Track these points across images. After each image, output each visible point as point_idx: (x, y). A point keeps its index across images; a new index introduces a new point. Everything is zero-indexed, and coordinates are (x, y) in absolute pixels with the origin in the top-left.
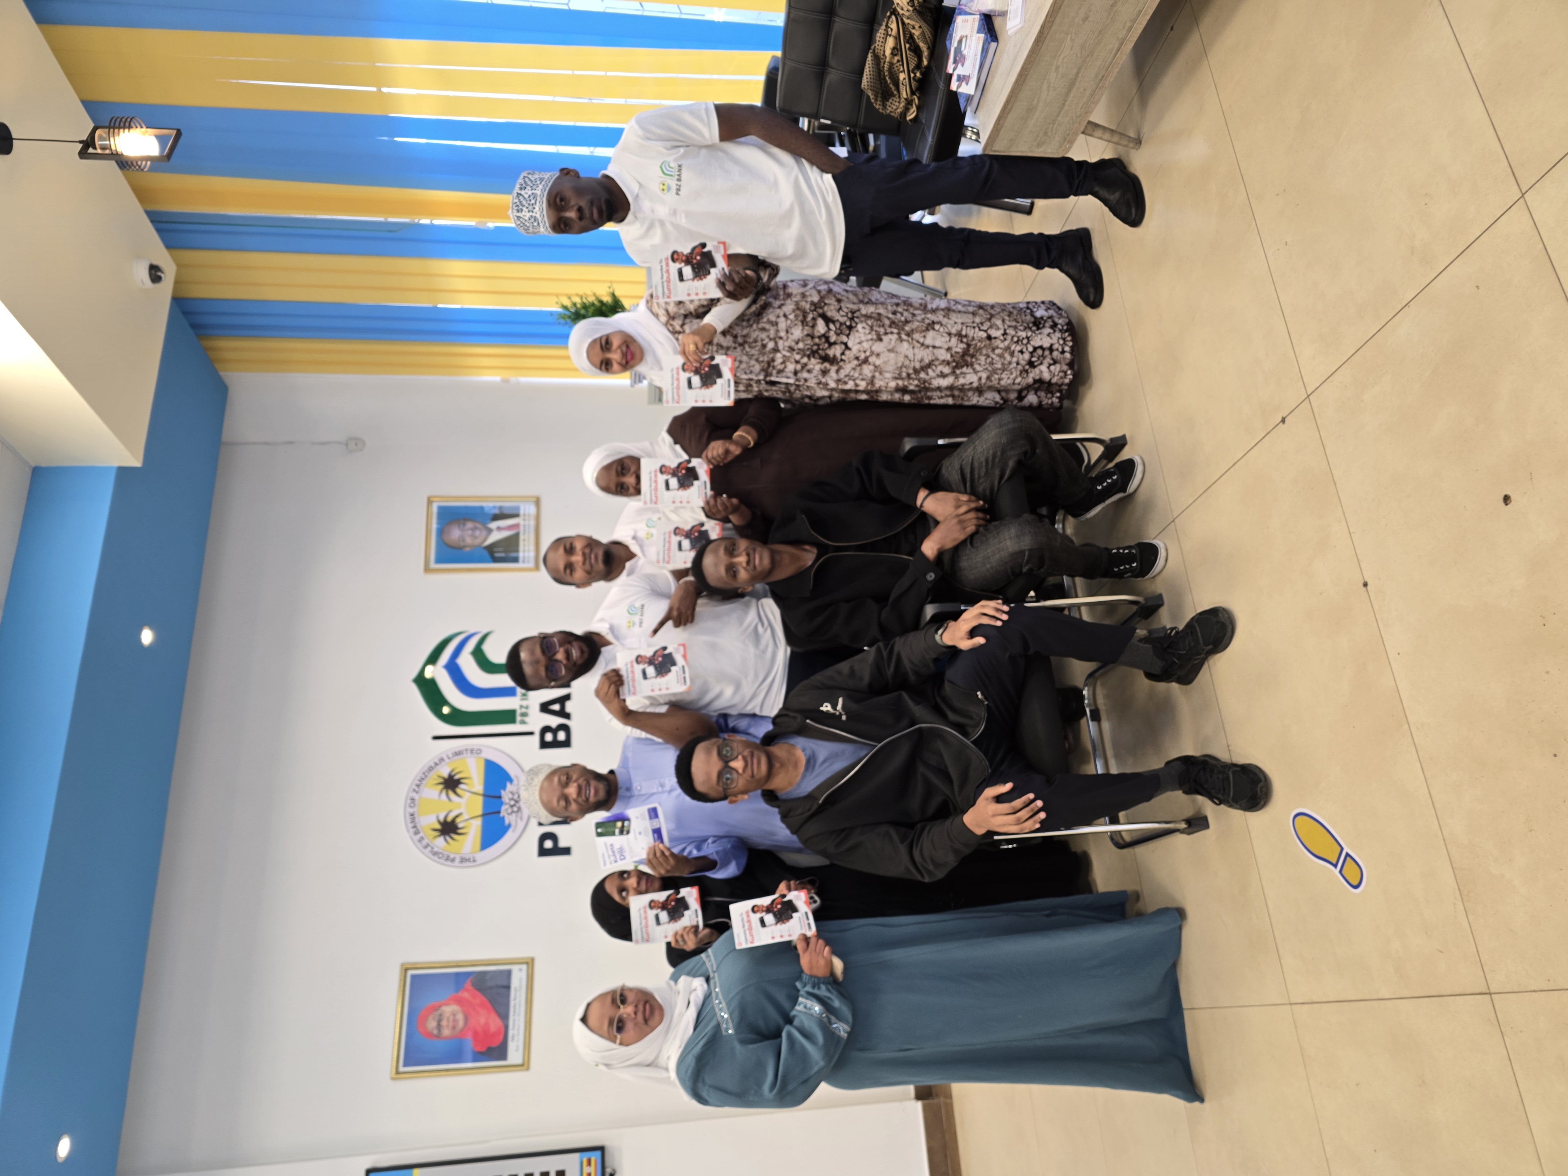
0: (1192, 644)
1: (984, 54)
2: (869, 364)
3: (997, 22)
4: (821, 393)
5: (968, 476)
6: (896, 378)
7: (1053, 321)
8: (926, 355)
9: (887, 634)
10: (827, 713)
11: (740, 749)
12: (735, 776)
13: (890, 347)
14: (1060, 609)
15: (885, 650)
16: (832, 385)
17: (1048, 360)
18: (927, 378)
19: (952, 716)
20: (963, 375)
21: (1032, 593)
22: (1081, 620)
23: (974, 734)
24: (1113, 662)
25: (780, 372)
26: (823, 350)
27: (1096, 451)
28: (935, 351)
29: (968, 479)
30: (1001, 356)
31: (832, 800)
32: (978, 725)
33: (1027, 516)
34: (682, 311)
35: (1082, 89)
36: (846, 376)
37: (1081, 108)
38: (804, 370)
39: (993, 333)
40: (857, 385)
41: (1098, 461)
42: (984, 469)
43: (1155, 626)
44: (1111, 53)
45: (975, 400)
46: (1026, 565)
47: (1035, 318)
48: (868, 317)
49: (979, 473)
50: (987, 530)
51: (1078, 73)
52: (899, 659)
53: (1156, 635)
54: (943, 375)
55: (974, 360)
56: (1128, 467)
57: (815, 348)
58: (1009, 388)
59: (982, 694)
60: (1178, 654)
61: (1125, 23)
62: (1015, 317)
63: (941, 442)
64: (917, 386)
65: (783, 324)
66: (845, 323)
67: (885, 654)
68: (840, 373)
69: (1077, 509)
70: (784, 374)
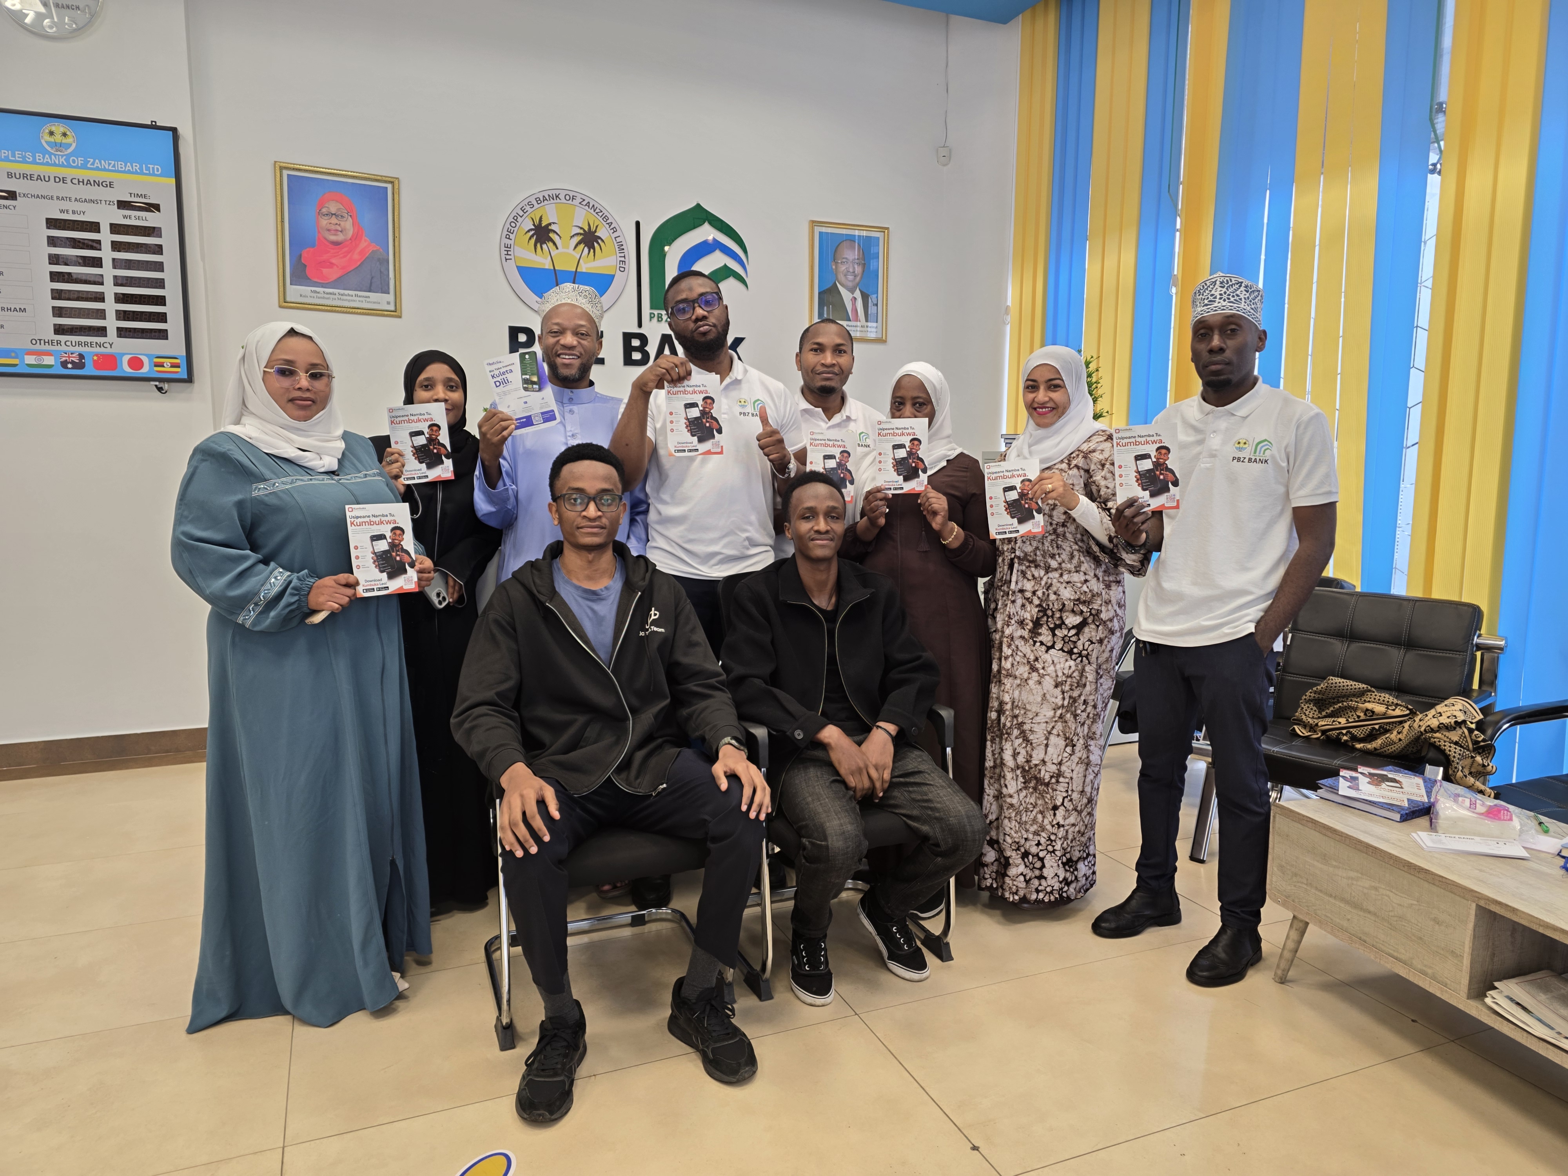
0: (714, 1034)
1: (1386, 806)
2: (1029, 673)
3: (1423, 821)
4: (1000, 619)
5: (911, 780)
6: (1013, 702)
7: (1072, 882)
8: (1038, 737)
9: (735, 684)
10: (648, 615)
11: (608, 515)
12: (579, 508)
13: (1048, 696)
14: (758, 884)
15: (717, 682)
16: (1008, 631)
17: (1030, 874)
18: (1013, 737)
19: (640, 755)
20: (1015, 778)
21: (777, 850)
22: (745, 907)
23: (619, 781)
24: (696, 941)
25: (1024, 573)
26: (1047, 621)
27: (935, 926)
28: (1043, 747)
29: (908, 780)
30: (1034, 820)
31: (549, 617)
32: (629, 784)
33: (866, 844)
34: (1093, 467)
35: (1349, 917)
36: (1017, 647)
37: (1325, 915)
38: (1024, 601)
39: (1061, 812)
40: (1006, 658)
41: (923, 928)
42: (919, 797)
43: (737, 990)
44: (1394, 951)
45: (990, 791)
46: (809, 842)
47: (1077, 862)
48: (1082, 672)
49: (914, 792)
50: (850, 798)
51: (1370, 912)
52: (706, 697)
53: (726, 992)
54: (1015, 755)
55: (1031, 790)
56: (917, 963)
57: (1049, 613)
58: (1001, 829)
59: (664, 789)
60: (704, 1018)
61: (1430, 967)
62: (1078, 839)
63: (949, 750)
64: (1005, 725)
65: (1077, 578)
66: (1075, 647)
67: (713, 681)
68: (1020, 640)
69: (870, 904)
70: (1021, 578)
